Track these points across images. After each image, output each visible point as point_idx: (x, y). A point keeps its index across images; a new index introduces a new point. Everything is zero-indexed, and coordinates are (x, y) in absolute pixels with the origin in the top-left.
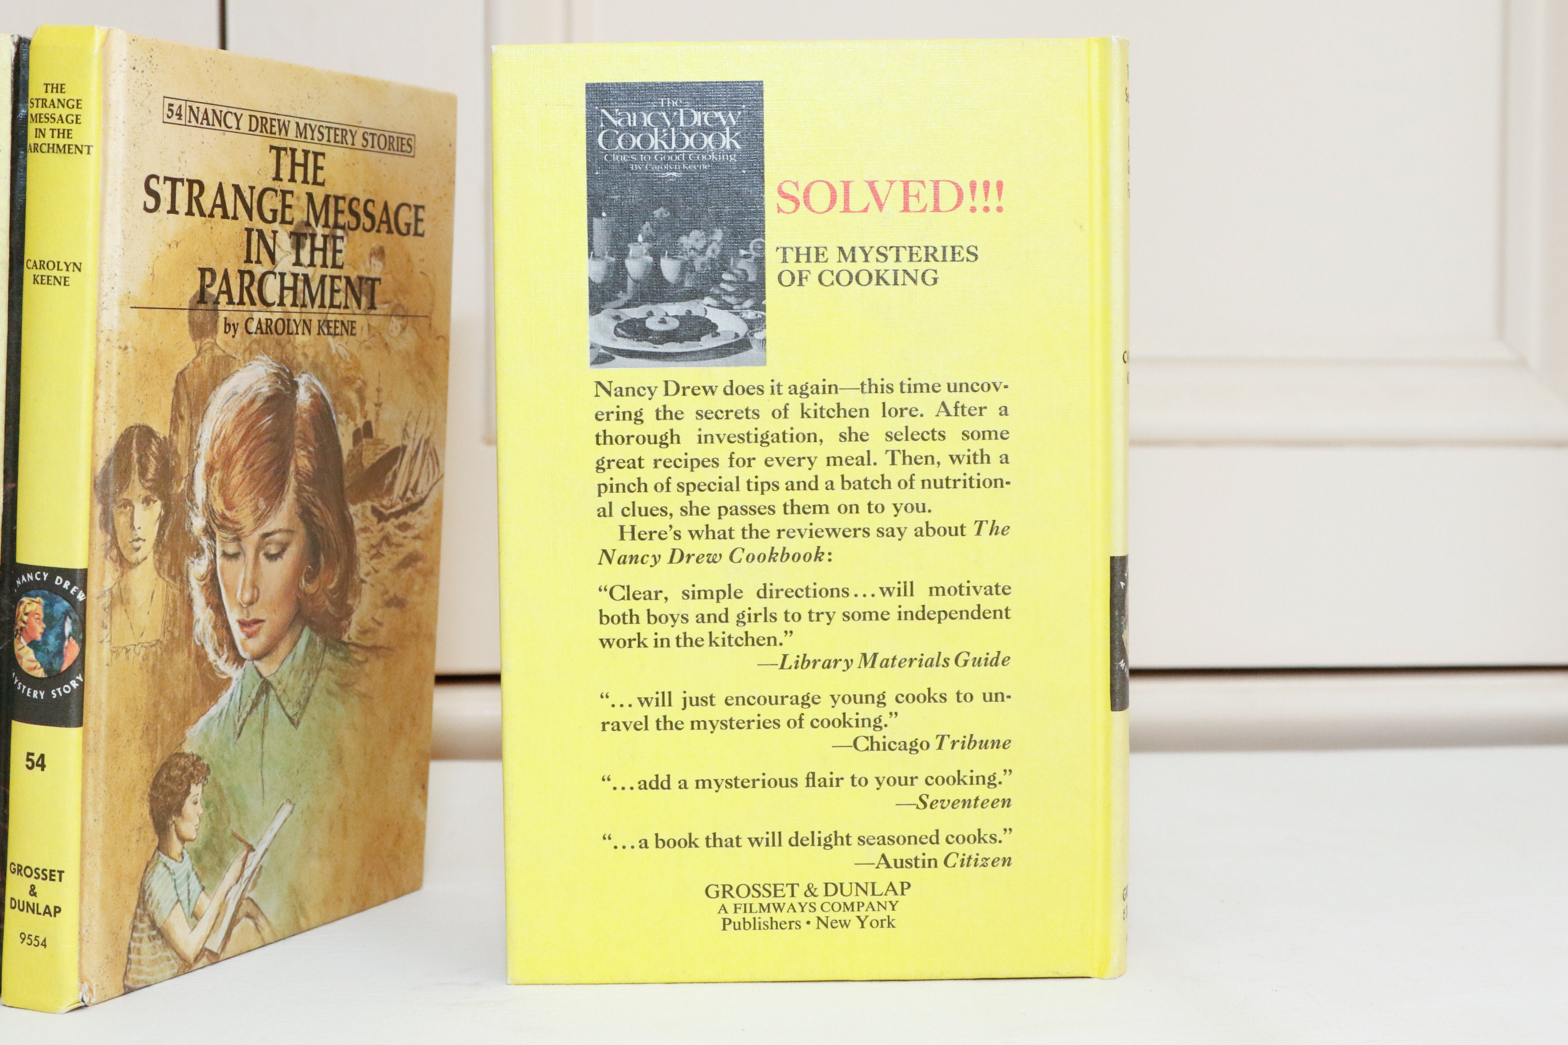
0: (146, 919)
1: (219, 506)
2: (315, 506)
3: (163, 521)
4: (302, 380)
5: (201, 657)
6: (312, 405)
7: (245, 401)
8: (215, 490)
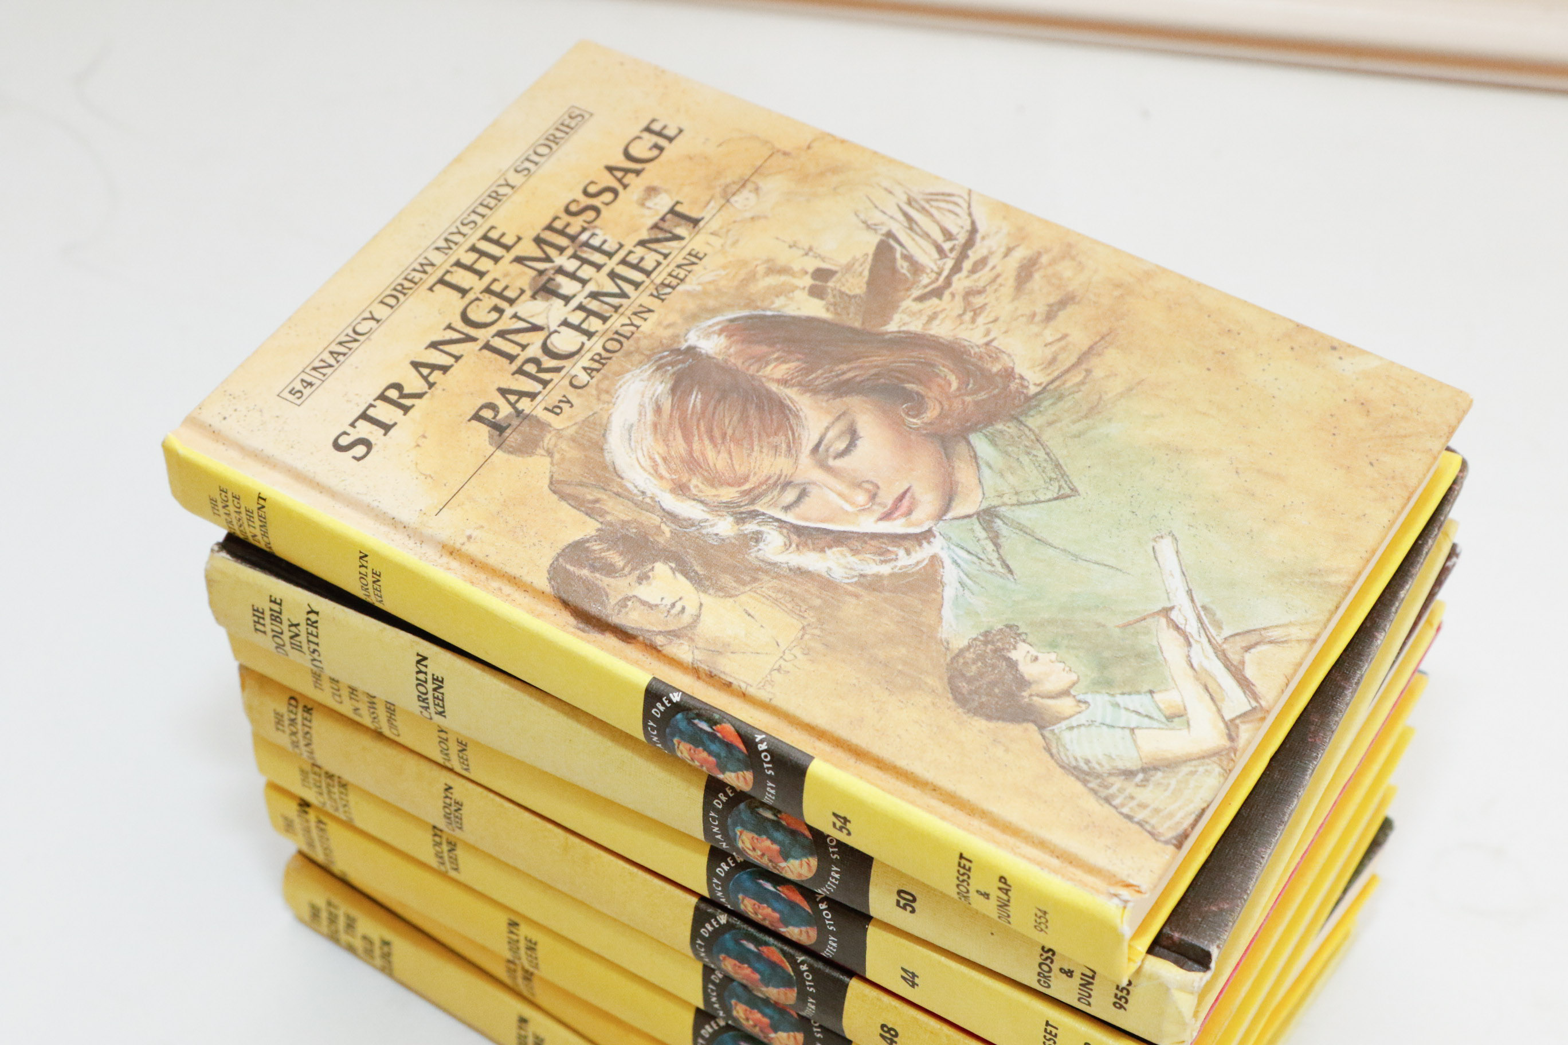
0: (1112, 779)
1: (728, 494)
2: (844, 373)
3: (683, 568)
4: (693, 339)
5: (873, 584)
6: (729, 337)
7: (650, 417)
8: (709, 493)
